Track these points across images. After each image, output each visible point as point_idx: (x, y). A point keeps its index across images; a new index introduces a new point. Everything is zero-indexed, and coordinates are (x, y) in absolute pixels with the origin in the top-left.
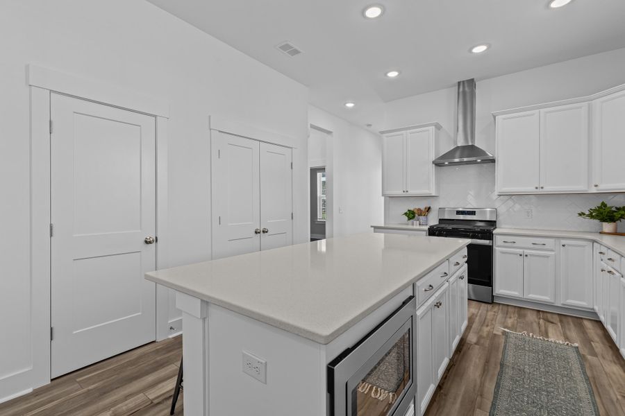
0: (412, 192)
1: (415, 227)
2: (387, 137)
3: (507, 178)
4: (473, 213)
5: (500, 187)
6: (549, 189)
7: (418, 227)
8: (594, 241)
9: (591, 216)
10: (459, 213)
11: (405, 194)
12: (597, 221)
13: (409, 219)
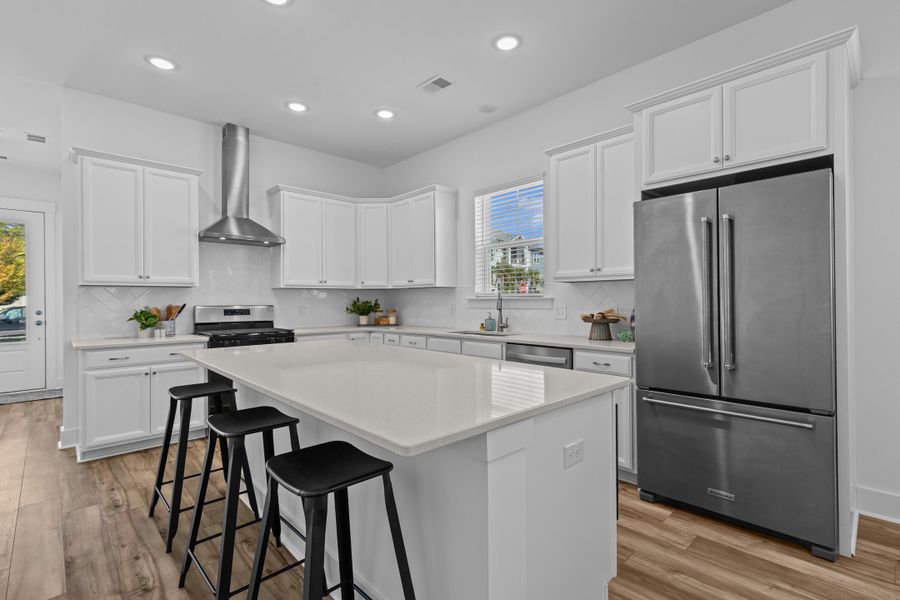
0: (156, 279)
1: (157, 340)
2: (94, 164)
4: (246, 312)
5: (285, 278)
7: (164, 340)
8: (370, 332)
9: (353, 311)
10: (228, 312)
11: (142, 282)
12: (355, 316)
13: (144, 327)
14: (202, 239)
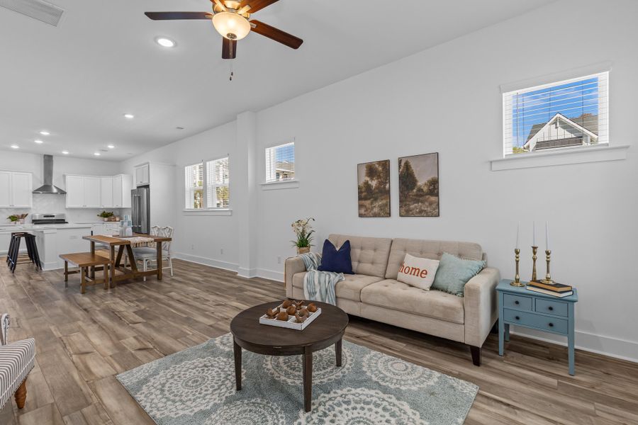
3: (71, 202)
4: (53, 216)
5: (69, 205)
6: (88, 206)
9: (101, 216)
10: (45, 216)
11: (11, 207)
12: (102, 218)
13: (13, 221)
14: (33, 193)
